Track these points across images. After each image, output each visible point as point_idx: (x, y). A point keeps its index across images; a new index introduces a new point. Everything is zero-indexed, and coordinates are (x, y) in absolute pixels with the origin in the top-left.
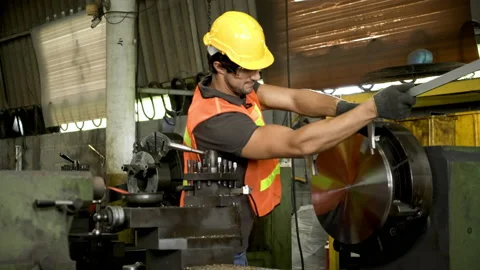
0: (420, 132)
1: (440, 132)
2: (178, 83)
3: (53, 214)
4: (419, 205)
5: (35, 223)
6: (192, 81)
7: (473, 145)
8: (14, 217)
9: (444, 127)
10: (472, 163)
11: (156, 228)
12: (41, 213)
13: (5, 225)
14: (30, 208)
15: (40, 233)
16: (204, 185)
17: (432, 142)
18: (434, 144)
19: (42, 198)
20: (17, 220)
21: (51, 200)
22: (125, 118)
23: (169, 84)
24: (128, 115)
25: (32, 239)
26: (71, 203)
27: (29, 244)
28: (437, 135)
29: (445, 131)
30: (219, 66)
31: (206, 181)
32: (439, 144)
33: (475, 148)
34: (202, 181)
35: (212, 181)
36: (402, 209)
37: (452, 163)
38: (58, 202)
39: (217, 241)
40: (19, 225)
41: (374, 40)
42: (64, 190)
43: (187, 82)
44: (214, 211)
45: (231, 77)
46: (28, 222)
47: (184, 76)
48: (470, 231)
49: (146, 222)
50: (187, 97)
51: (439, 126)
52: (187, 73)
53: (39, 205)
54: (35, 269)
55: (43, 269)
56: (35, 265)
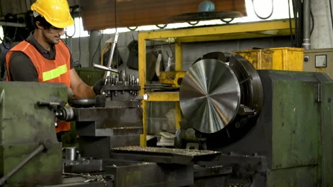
0: (252, 60)
2: (11, 17)
3: (46, 111)
4: (256, 108)
5: (36, 117)
7: (281, 69)
8: (24, 113)
11: (94, 122)
13: (19, 118)
14: (33, 107)
15: (39, 124)
16: (119, 93)
17: (260, 67)
18: (261, 69)
19: (41, 101)
20: (26, 114)
21: (45, 101)
23: (3, 18)
25: (35, 127)
26: (58, 104)
27: (34, 131)
29: (267, 60)
30: (40, 25)
31: (121, 91)
32: (264, 68)
33: (283, 71)
34: (118, 91)
35: (126, 91)
36: (247, 110)
37: (275, 81)
38: (51, 103)
39: (130, 131)
40: (27, 118)
42: (51, 95)
44: (127, 110)
45: (46, 31)
46: (32, 117)
48: (283, 124)
49: (88, 117)
50: (18, 28)
51: (263, 56)
52: (18, 10)
53: (40, 106)
54: (41, 148)
55: (47, 147)
56: (40, 144)
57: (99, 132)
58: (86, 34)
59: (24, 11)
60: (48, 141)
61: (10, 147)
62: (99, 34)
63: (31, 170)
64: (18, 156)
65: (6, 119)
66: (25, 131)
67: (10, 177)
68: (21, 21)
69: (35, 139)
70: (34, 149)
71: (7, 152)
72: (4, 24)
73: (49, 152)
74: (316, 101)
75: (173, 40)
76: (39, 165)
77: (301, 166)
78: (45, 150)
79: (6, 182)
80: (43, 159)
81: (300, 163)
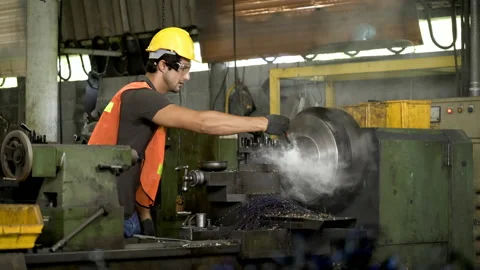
0: (359, 116)
1: (375, 117)
2: (100, 42)
3: (108, 174)
5: (97, 180)
6: (117, 40)
7: (399, 127)
8: (85, 176)
9: (377, 112)
10: (398, 141)
12: (101, 174)
13: (80, 181)
14: (94, 170)
15: (101, 187)
17: (368, 124)
18: (370, 126)
19: (102, 164)
20: (87, 178)
21: (107, 165)
22: (48, 82)
23: (90, 43)
24: (51, 78)
25: (96, 191)
26: (120, 167)
27: (96, 195)
28: (372, 119)
29: (379, 116)
32: (374, 126)
33: (401, 129)
37: (383, 141)
38: (113, 167)
40: (88, 181)
41: (319, 9)
42: (114, 159)
43: (111, 40)
46: (94, 180)
47: (106, 34)
48: (395, 192)
50: (111, 58)
51: (373, 112)
52: (110, 31)
53: (102, 169)
54: (101, 212)
55: (107, 210)
56: (100, 208)
57: (230, 198)
58: (205, 67)
59: (119, 32)
60: (109, 204)
61: (70, 210)
62: (223, 67)
63: (91, 233)
64: (78, 219)
65: (66, 182)
66: (86, 194)
67: (70, 239)
68: (114, 47)
69: (96, 202)
70: (94, 213)
71: (66, 214)
72: (90, 51)
73: (110, 216)
74: (444, 165)
75: (321, 79)
76: (100, 229)
77: (422, 243)
78: (105, 214)
79: (65, 244)
80: (104, 223)
81: (420, 239)
